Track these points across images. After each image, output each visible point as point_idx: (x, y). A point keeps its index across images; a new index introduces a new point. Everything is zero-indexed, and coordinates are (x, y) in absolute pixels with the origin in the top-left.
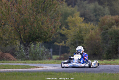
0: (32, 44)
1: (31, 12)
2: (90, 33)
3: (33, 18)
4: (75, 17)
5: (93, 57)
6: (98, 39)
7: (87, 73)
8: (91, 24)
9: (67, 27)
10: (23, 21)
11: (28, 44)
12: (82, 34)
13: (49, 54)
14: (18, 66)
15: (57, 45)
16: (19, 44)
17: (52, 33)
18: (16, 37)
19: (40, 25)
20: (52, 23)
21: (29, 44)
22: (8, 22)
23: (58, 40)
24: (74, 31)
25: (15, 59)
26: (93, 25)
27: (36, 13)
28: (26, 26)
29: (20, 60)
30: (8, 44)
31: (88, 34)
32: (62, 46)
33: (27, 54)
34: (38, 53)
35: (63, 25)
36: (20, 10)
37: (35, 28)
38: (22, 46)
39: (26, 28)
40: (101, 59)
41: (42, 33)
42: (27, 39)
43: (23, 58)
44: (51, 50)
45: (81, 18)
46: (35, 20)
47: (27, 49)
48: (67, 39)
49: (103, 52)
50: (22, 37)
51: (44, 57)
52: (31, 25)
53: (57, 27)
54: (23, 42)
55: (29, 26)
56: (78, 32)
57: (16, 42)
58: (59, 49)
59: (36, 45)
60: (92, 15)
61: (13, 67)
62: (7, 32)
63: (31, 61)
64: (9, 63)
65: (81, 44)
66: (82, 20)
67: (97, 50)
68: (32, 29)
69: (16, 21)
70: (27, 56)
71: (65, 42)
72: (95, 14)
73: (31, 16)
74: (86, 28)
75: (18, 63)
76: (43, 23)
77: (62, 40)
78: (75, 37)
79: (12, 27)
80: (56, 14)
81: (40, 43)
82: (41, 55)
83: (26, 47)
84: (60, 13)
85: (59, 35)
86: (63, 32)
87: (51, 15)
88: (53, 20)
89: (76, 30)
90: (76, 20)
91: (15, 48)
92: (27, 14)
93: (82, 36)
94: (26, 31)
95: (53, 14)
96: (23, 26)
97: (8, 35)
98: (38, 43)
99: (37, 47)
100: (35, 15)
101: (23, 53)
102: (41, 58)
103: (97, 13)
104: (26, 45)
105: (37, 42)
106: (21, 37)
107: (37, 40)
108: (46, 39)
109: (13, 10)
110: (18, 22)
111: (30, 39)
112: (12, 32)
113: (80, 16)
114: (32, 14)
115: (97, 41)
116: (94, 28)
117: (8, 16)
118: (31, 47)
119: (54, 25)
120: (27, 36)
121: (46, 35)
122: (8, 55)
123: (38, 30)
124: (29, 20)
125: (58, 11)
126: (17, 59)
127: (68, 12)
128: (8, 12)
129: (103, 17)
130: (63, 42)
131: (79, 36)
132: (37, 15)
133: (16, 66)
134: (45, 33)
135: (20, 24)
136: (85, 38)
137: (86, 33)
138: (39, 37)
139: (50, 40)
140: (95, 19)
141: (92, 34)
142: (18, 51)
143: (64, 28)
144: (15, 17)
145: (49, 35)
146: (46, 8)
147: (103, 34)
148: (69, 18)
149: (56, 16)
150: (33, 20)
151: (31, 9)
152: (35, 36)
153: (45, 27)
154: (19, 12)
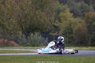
0: (31, 34)
1: (31, 8)
2: (78, 26)
3: (33, 13)
4: (66, 13)
5: (81, 44)
6: (84, 30)
7: (75, 57)
8: (79, 18)
9: (60, 21)
10: (25, 15)
11: (29, 34)
12: (72, 27)
13: (45, 42)
14: (20, 51)
15: (52, 35)
16: (22, 34)
17: (47, 25)
18: (19, 28)
19: (38, 19)
20: (48, 18)
22: (12, 16)
23: (53, 31)
24: (65, 24)
25: (18, 46)
26: (81, 19)
27: (35, 9)
28: (27, 19)
29: (22, 46)
30: (12, 34)
31: (76, 26)
32: (55, 36)
33: (28, 42)
34: (36, 41)
35: (57, 19)
36: (22, 7)
37: (34, 21)
38: (24, 35)
39: (27, 21)
40: (86, 46)
41: (39, 25)
42: (28, 30)
43: (24, 45)
44: (47, 38)
45: (71, 14)
46: (34, 15)
47: (28, 38)
48: (59, 30)
49: (88, 40)
50: (24, 29)
51: (41, 44)
52: (31, 19)
53: (52, 20)
54: (24, 32)
55: (29, 20)
56: (68, 25)
57: (19, 32)
58: (53, 38)
59: (35, 35)
60: (80, 11)
61: (16, 52)
62: (12, 24)
63: (31, 47)
64: (13, 48)
65: (71, 34)
66: (72, 15)
67: (83, 39)
68: (31, 22)
69: (19, 16)
70: (27, 43)
71: (58, 33)
72: (82, 10)
73: (31, 12)
74: (75, 22)
75: (20, 48)
76: (40, 17)
77: (56, 30)
78: (66, 29)
79: (16, 20)
80: (51, 10)
81: (38, 33)
82: (39, 43)
83: (27, 36)
84: (55, 9)
85: (53, 27)
86: (56, 25)
87: (47, 12)
88: (49, 15)
89: (67, 23)
90: (67, 15)
91: (18, 37)
92: (28, 10)
93: (72, 28)
94: (27, 24)
95: (48, 10)
96: (24, 20)
97: (12, 27)
98: (37, 33)
99: (35, 36)
100: (34, 11)
101: (24, 41)
102: (39, 45)
103: (84, 9)
104: (27, 34)
105: (35, 33)
106: (23, 29)
107: (36, 30)
108: (43, 30)
109: (17, 7)
110: (21, 17)
111: (30, 30)
112: (16, 24)
113: (69, 12)
114: (31, 10)
115: (84, 32)
116: (82, 22)
117: (13, 11)
118: (31, 36)
119: (49, 19)
120: (27, 27)
121: (43, 27)
122: (13, 42)
123: (36, 23)
124: (29, 15)
125: (53, 8)
126: (19, 45)
127: (61, 9)
128: (13, 8)
129: (87, 13)
130: (57, 32)
131: (69, 28)
132: (36, 11)
133: (19, 51)
134: (42, 25)
135: (22, 18)
136: (74, 30)
137: (74, 25)
138: (37, 28)
139: (46, 31)
140: (82, 14)
141: (79, 26)
142: (21, 39)
143: (57, 21)
144: (18, 13)
145: (45, 27)
147: (88, 27)
148: (61, 14)
149: (51, 12)
150: (32, 15)
151: (31, 6)
152: (34, 28)
153: (43, 21)
154: (22, 8)
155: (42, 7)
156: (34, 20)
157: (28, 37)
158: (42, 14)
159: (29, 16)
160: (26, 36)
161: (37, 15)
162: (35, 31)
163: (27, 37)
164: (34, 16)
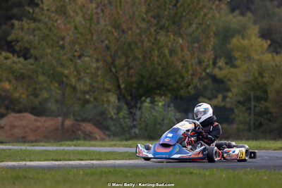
0: (145, 101)
1: (144, 25)
3: (149, 41)
4: (249, 39)
7: (275, 170)
9: (230, 61)
10: (125, 47)
11: (137, 103)
12: (265, 80)
14: (112, 153)
16: (117, 101)
17: (193, 75)
19: (166, 56)
20: (194, 53)
21: (139, 102)
22: (89, 50)
23: (208, 93)
24: (246, 72)
25: (105, 137)
27: (155, 28)
28: (131, 58)
29: (118, 138)
30: (88, 101)
33: (134, 126)
34: (160, 124)
35: (220, 58)
36: (118, 22)
37: (154, 64)
39: (132, 64)
41: (169, 76)
42: (133, 90)
43: (124, 135)
44: (191, 115)
46: (154, 46)
47: (135, 114)
48: (228, 90)
50: (123, 86)
52: (144, 57)
53: (206, 60)
54: (124, 97)
55: (139, 59)
56: (254, 75)
57: (107, 97)
59: (155, 105)
61: (100, 156)
62: (88, 73)
64: (91, 146)
65: (263, 102)
66: (266, 46)
68: (145, 67)
69: (108, 48)
70: (133, 130)
71: (224, 98)
73: (144, 36)
74: (274, 65)
75: (111, 146)
76: (172, 52)
77: (217, 91)
78: (248, 86)
79: (97, 60)
81: (164, 101)
84: (214, 29)
85: (210, 80)
86: (220, 74)
87: (191, 35)
88: (196, 45)
89: (250, 68)
90: (252, 45)
91: (107, 112)
92: (134, 30)
93: (265, 84)
94: (132, 71)
95: (196, 31)
96: (124, 60)
97: (89, 81)
98: (161, 100)
99: (157, 108)
100: (155, 33)
104: (132, 104)
106: (119, 86)
107: (158, 91)
108: (179, 90)
109: (102, 21)
110: (113, 51)
111: (141, 91)
112: (99, 73)
113: (260, 37)
114: (145, 32)
117: (90, 35)
118: (143, 110)
119: (198, 58)
120: (133, 83)
122: (89, 127)
123: (160, 68)
124: (139, 45)
125: (209, 26)
126: (109, 136)
127: (232, 26)
128: (91, 26)
130: (220, 97)
131: (258, 84)
132: (157, 33)
134: (177, 76)
135: (117, 54)
136: (271, 89)
137: (273, 75)
138: (162, 85)
139: (188, 92)
142: (114, 117)
144: (106, 38)
145: (185, 81)
146: (181, 17)
148: (235, 40)
149: (204, 36)
150: (148, 44)
151: (143, 20)
152: (152, 84)
153: (178, 63)
154: (117, 26)
155: (176, 21)
156: (154, 60)
157: (134, 111)
158: (178, 42)
159: (138, 48)
160: (129, 109)
161: (163, 47)
162: (155, 94)
163: (131, 110)
164: (153, 49)
